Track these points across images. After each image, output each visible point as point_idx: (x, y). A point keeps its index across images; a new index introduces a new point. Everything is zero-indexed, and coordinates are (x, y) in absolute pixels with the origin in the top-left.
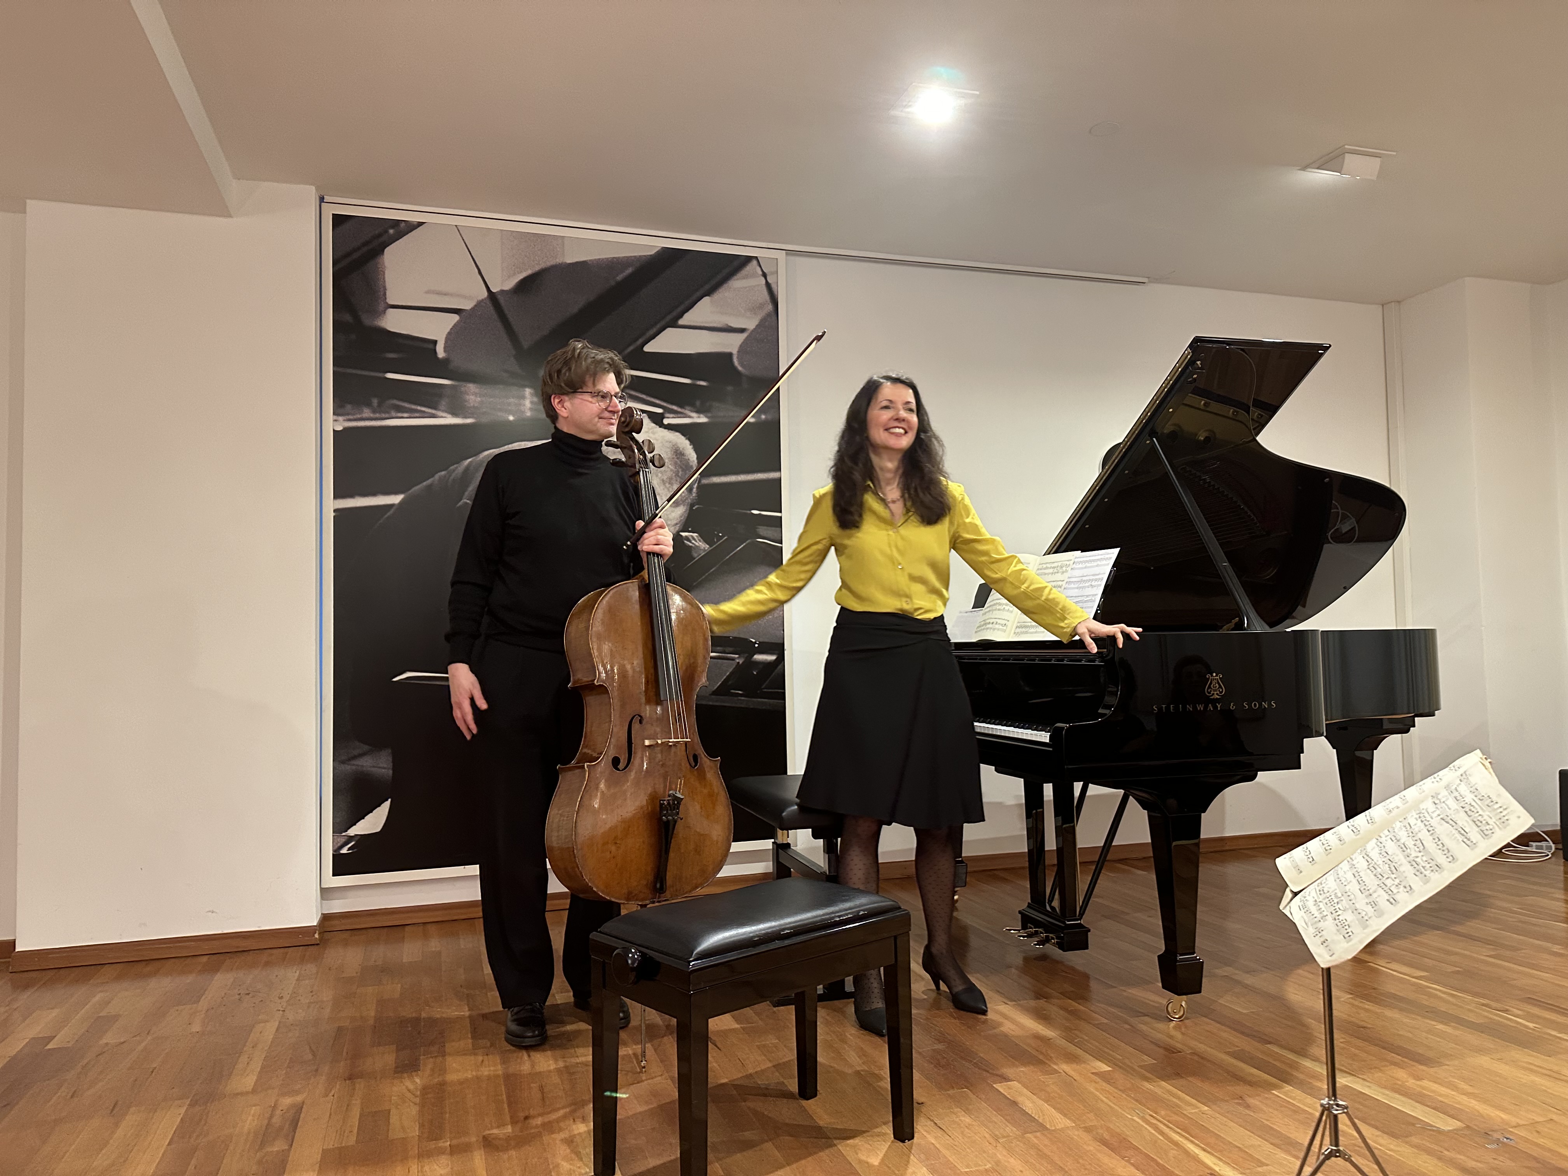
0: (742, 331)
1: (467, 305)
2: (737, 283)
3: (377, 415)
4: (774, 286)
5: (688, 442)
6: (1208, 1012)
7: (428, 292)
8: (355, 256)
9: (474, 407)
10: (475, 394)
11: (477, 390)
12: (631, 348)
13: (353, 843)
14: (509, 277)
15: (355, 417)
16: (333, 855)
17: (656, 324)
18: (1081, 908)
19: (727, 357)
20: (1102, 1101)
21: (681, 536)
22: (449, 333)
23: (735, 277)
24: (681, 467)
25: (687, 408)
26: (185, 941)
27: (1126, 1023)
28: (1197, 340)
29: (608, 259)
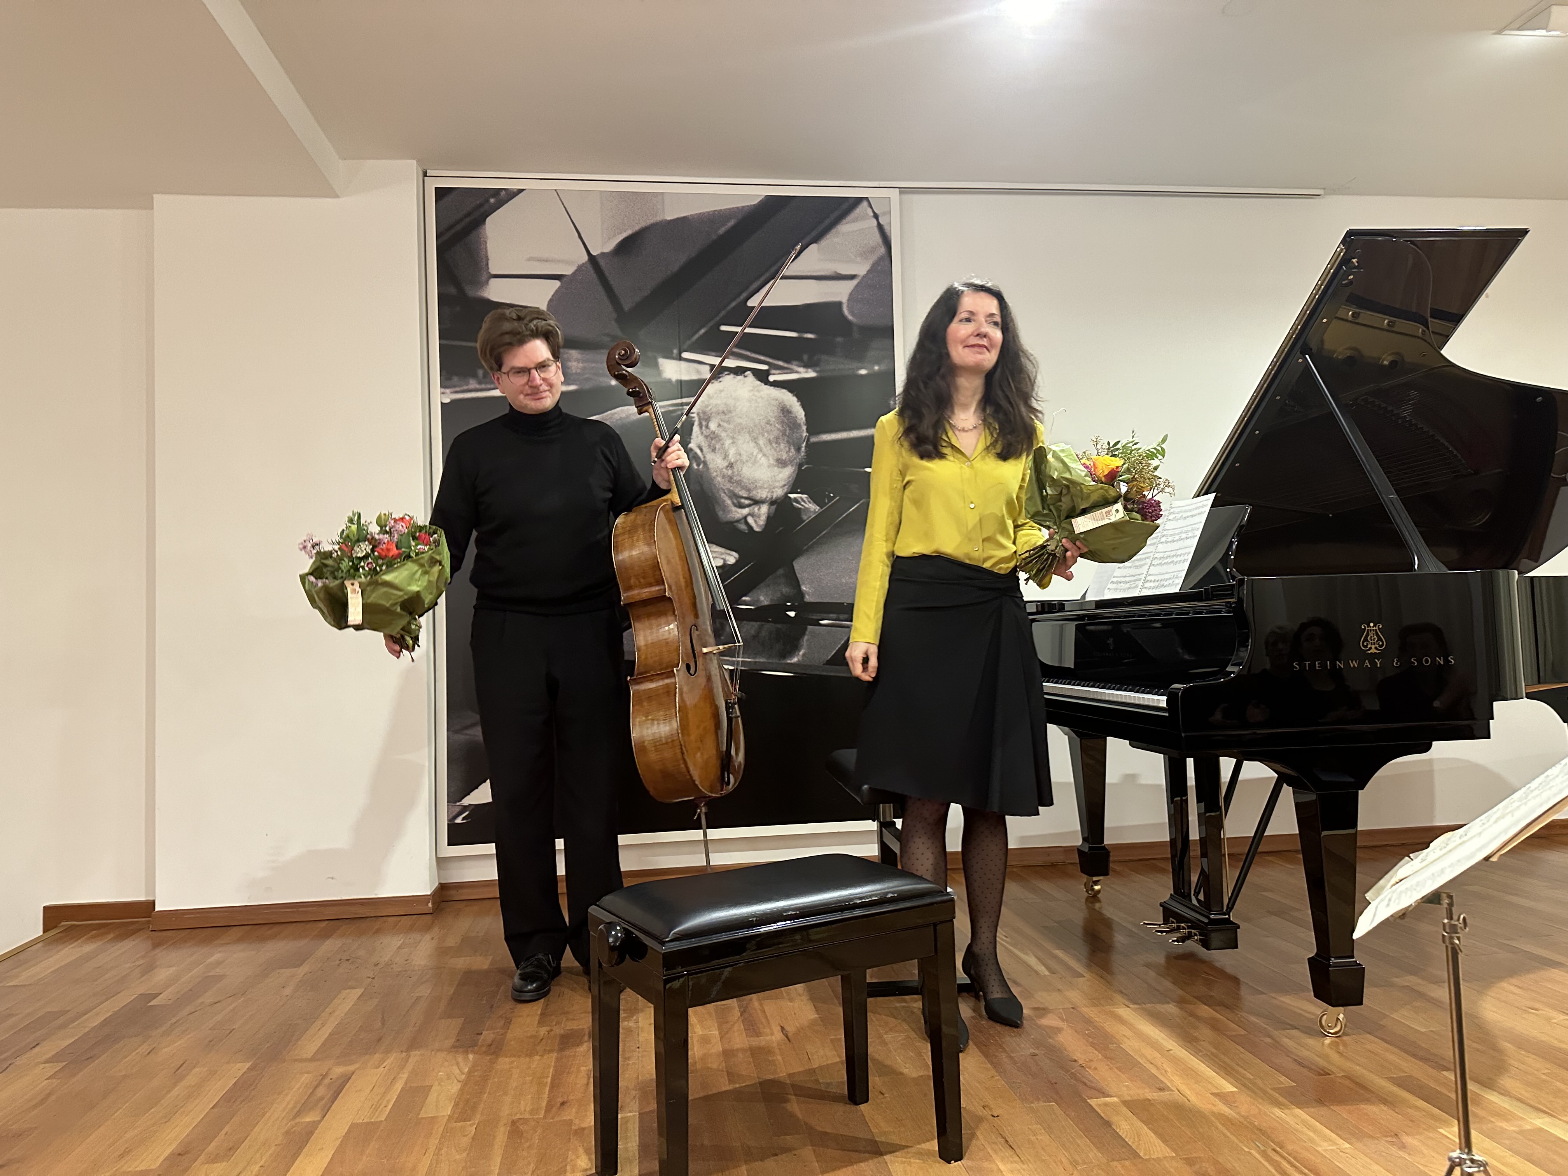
0: (852, 277)
1: (568, 271)
2: (846, 228)
3: (483, 386)
4: (886, 227)
5: (795, 399)
6: (1375, 1028)
7: (530, 259)
8: (458, 227)
9: (576, 374)
10: (578, 360)
11: (579, 356)
12: (734, 304)
13: (467, 813)
14: (609, 239)
15: (462, 389)
16: (448, 824)
17: (761, 276)
18: (1230, 899)
19: (837, 306)
20: (1217, 1128)
21: (790, 498)
22: (551, 301)
23: (844, 221)
24: (789, 426)
25: (795, 363)
26: (308, 906)
27: (1270, 1037)
28: (1350, 233)
29: (708, 212)
